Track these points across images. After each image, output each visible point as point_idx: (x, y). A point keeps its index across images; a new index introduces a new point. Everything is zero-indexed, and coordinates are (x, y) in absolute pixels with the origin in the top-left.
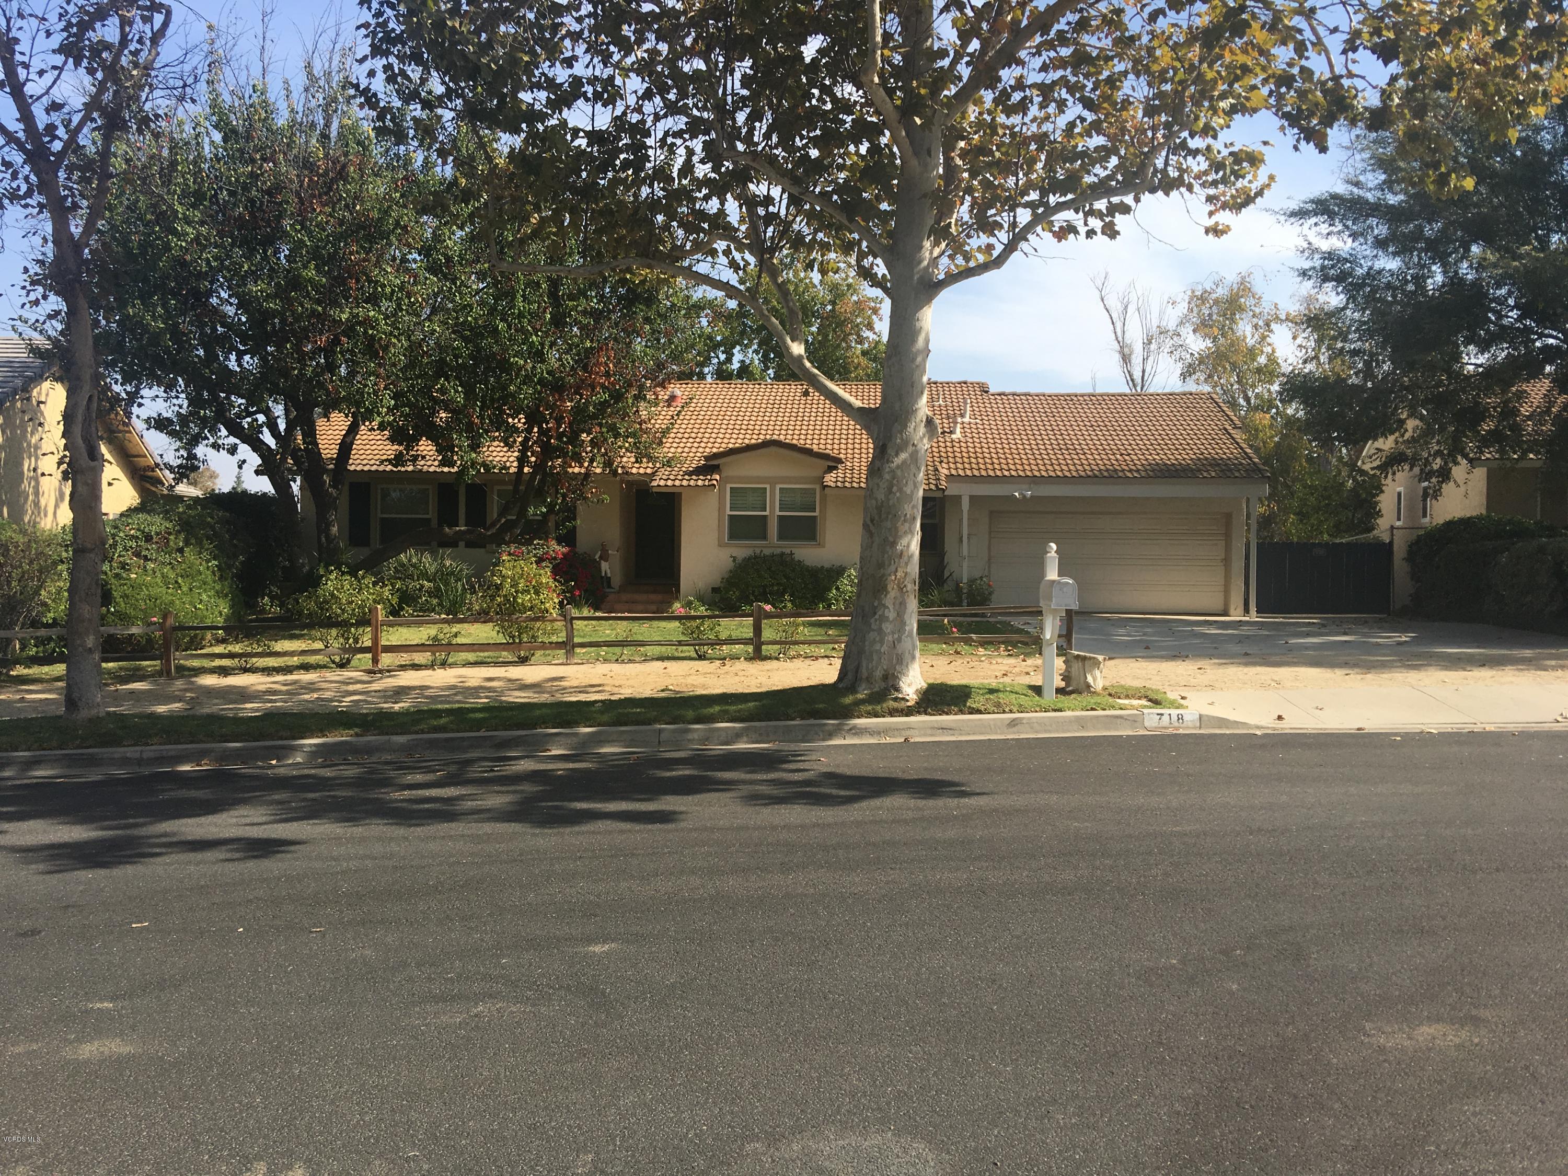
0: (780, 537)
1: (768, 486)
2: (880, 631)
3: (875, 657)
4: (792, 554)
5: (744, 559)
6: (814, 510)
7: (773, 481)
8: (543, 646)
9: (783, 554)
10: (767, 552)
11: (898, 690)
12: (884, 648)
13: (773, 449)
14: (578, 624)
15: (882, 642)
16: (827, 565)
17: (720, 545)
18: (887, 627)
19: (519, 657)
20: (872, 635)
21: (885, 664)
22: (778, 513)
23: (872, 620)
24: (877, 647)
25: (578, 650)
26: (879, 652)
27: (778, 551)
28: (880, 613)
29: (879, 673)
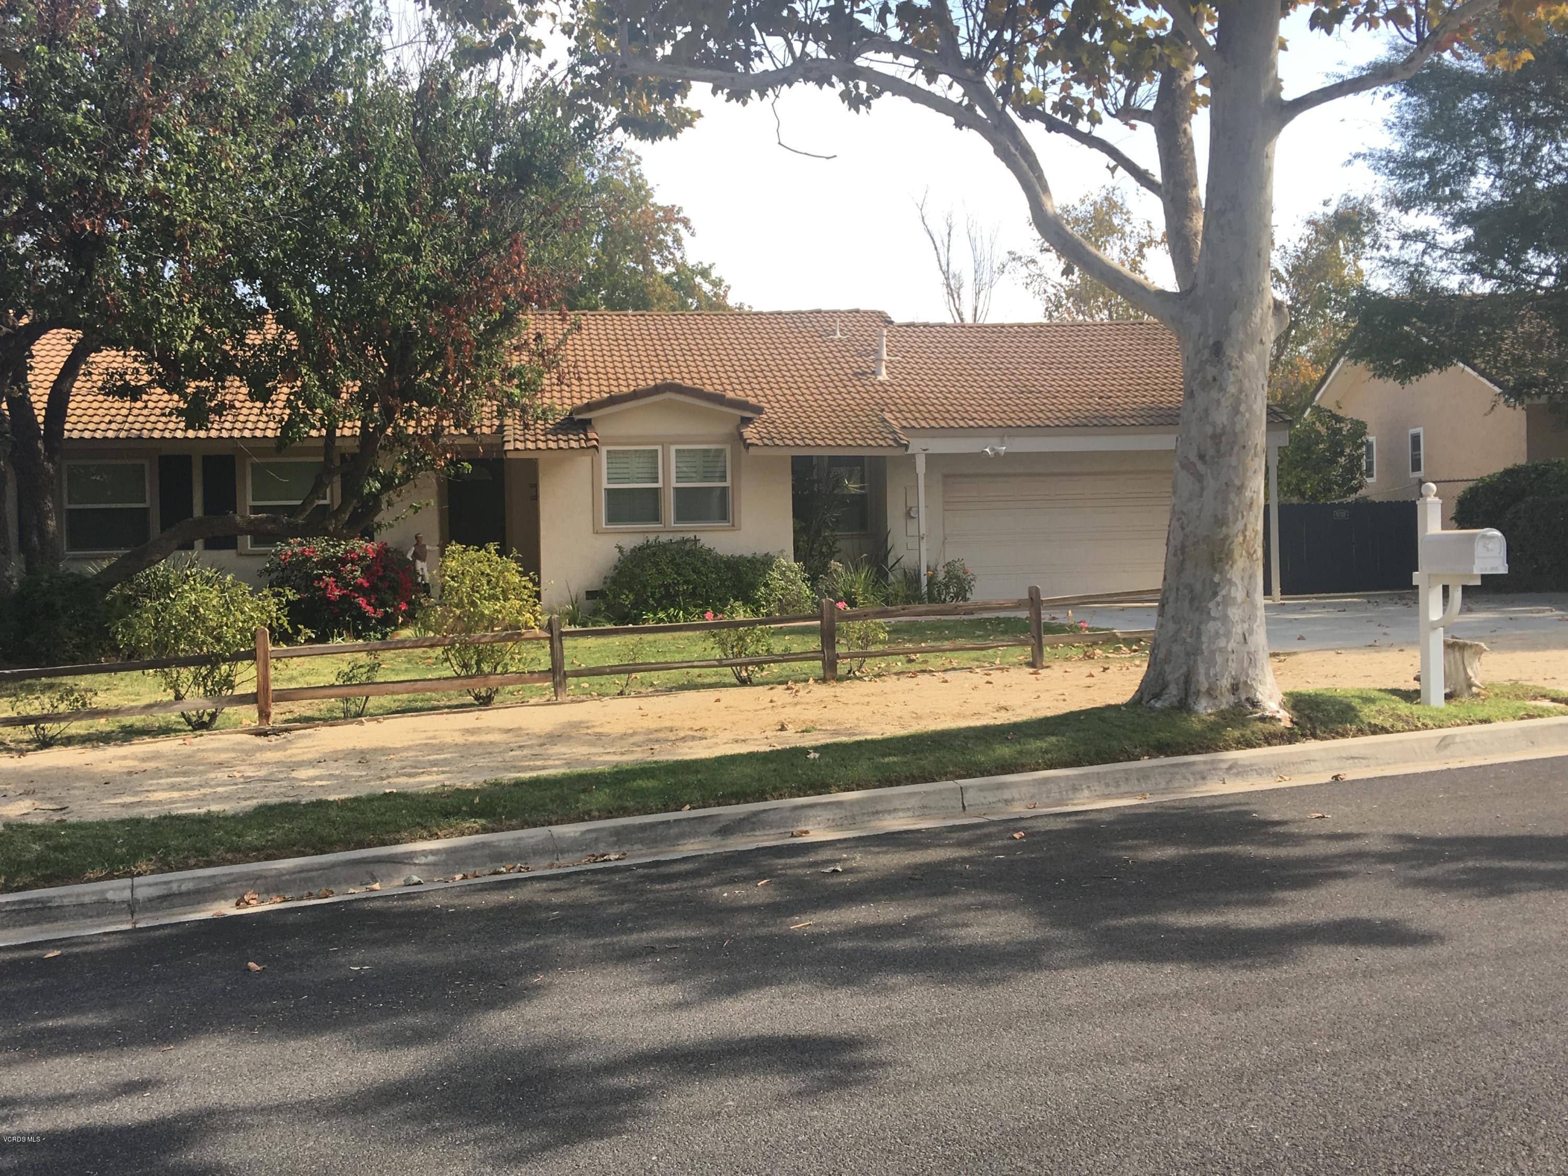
0: (680, 518)
1: (659, 448)
2: (1225, 619)
3: (1219, 659)
4: (696, 540)
5: (633, 551)
6: (723, 478)
7: (666, 442)
8: (521, 677)
9: (684, 541)
10: (664, 538)
11: (1255, 704)
12: (1232, 645)
13: (668, 395)
14: (568, 643)
15: (1228, 635)
16: (748, 554)
17: (596, 532)
18: (1234, 613)
19: (477, 697)
20: (1212, 626)
21: (1233, 666)
22: (674, 484)
23: (1211, 605)
24: (1222, 643)
25: (572, 681)
26: (1222, 650)
27: (677, 537)
28: (1224, 592)
29: (1225, 683)
